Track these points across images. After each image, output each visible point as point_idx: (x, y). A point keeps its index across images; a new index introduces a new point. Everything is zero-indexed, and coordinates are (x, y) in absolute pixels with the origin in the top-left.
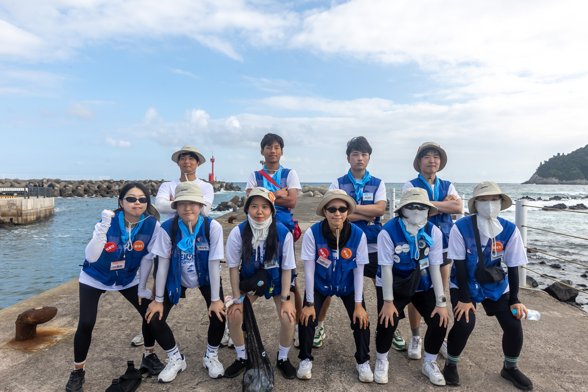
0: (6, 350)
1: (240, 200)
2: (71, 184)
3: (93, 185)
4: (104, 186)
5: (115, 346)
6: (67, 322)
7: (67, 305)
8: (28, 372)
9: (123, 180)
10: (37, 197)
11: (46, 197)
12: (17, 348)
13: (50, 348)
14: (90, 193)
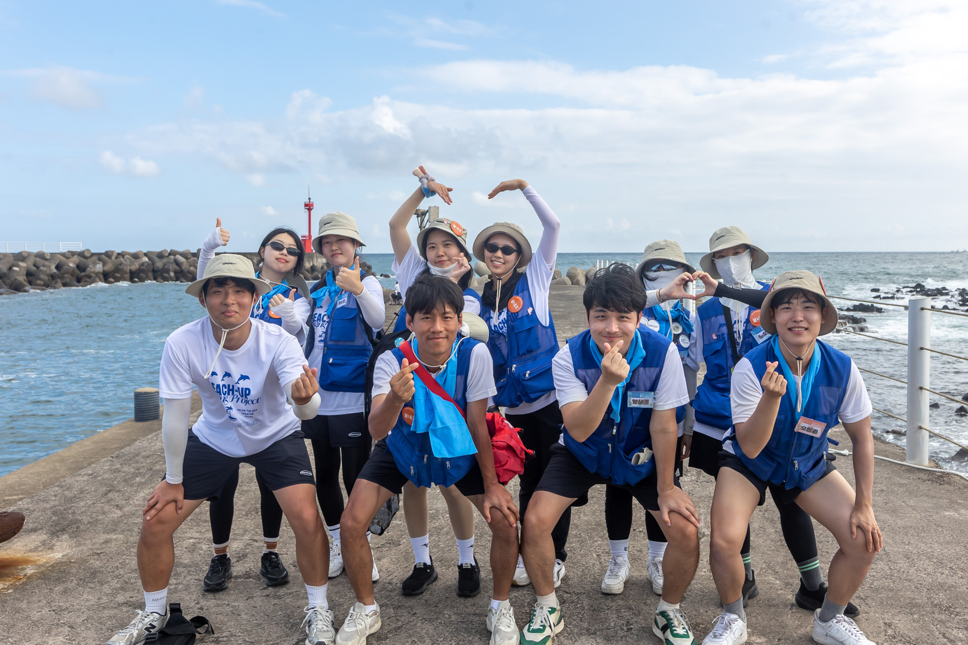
3: (47, 263)
4: (71, 265)
6: (41, 542)
9: (113, 252)
13: (16, 589)
14: (41, 279)
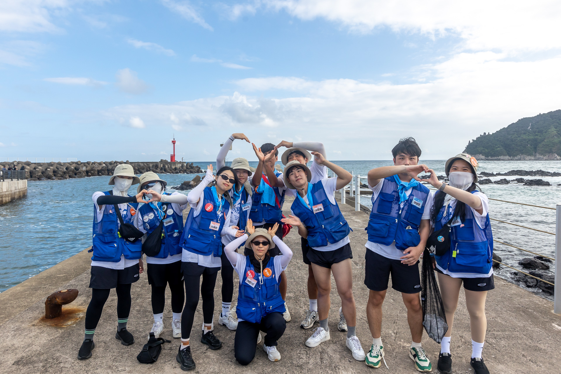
0: (40, 327)
2: (41, 166)
3: (62, 167)
4: (72, 168)
5: (131, 321)
6: (83, 301)
7: (77, 285)
8: (66, 344)
9: (90, 162)
10: (11, 180)
11: (19, 179)
12: (49, 324)
13: (77, 324)
14: (59, 174)
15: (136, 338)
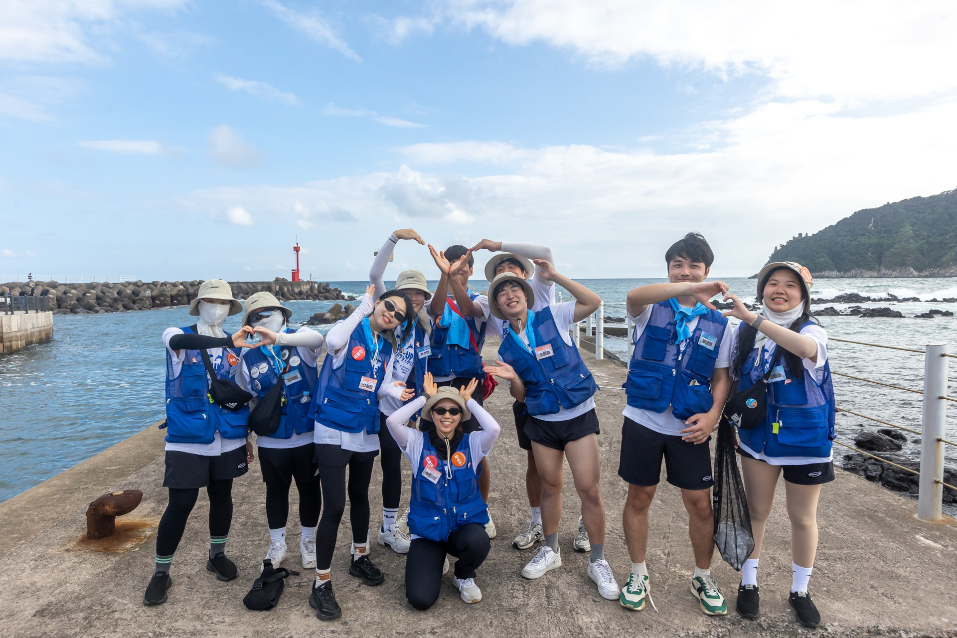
0: (79, 552)
1: (343, 310)
2: (75, 288)
3: (111, 290)
4: (128, 291)
5: (231, 541)
6: (151, 509)
7: (141, 484)
8: (122, 581)
9: (158, 282)
10: (25, 312)
11: (39, 311)
12: (93, 549)
13: (141, 548)
14: (107, 302)
15: (241, 568)
